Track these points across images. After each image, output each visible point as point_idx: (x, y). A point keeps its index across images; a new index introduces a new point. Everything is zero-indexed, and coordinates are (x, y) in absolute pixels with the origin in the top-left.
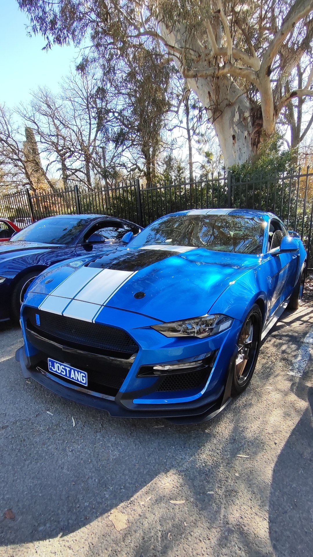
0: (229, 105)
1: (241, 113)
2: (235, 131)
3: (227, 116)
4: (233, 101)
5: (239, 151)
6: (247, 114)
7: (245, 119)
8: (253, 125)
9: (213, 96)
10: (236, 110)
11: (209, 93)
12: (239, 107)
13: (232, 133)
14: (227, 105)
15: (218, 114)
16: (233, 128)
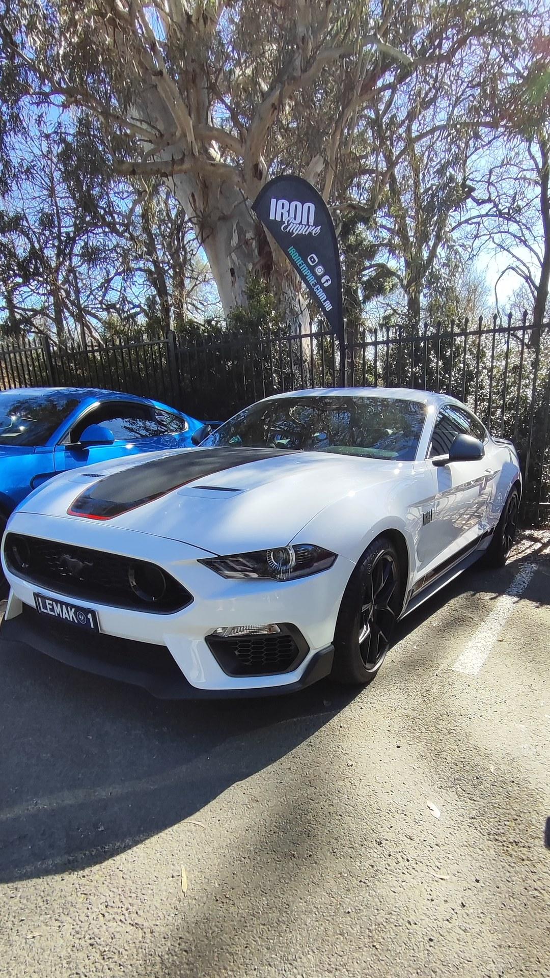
0: (224, 218)
1: (241, 233)
2: (233, 262)
3: (222, 236)
4: (227, 212)
5: (241, 295)
6: (249, 235)
7: (247, 243)
8: (259, 253)
9: (200, 204)
10: (235, 227)
11: (193, 195)
12: (238, 223)
13: (230, 266)
14: (220, 219)
15: (207, 232)
16: (231, 258)
